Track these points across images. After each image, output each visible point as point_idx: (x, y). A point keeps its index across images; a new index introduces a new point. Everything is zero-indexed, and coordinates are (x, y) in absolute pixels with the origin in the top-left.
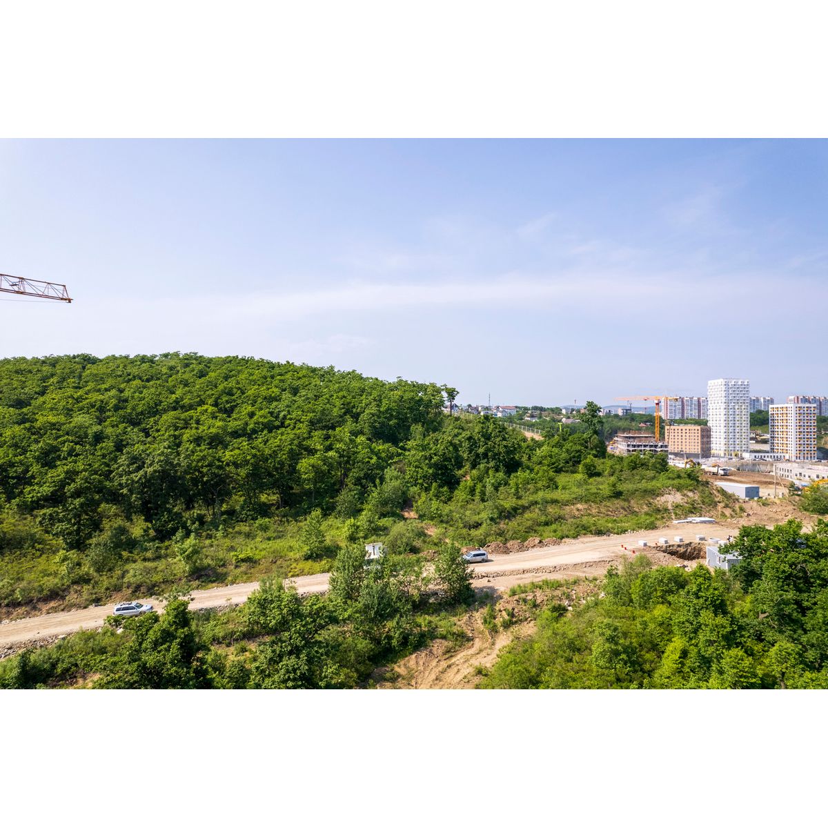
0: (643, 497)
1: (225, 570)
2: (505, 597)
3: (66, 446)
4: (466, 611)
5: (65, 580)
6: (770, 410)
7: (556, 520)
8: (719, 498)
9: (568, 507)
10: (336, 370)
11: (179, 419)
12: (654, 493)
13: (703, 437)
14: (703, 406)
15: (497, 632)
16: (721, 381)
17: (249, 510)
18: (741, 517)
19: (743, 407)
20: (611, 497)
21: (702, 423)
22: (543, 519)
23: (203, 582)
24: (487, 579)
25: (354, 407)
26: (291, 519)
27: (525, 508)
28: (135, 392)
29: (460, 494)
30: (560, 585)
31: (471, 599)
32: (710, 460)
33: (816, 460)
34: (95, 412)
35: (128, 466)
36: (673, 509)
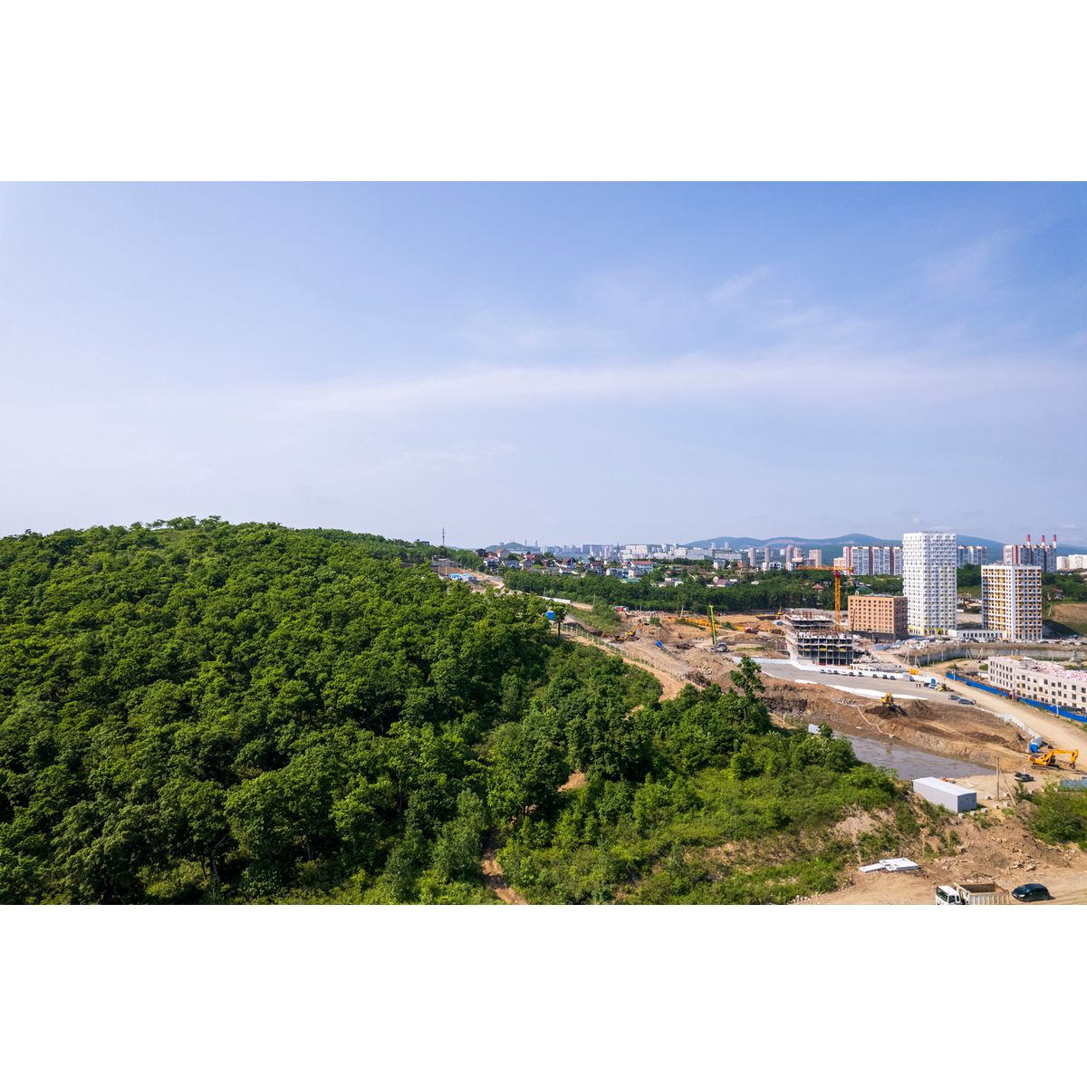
0: (817, 825)
6: (982, 572)
8: (922, 818)
11: (171, 698)
13: (897, 611)
16: (920, 536)
18: (953, 854)
19: (949, 570)
20: (772, 827)
21: (892, 586)
22: (678, 883)
32: (906, 642)
33: (1041, 640)
34: (52, 676)
35: (78, 831)
36: (860, 845)
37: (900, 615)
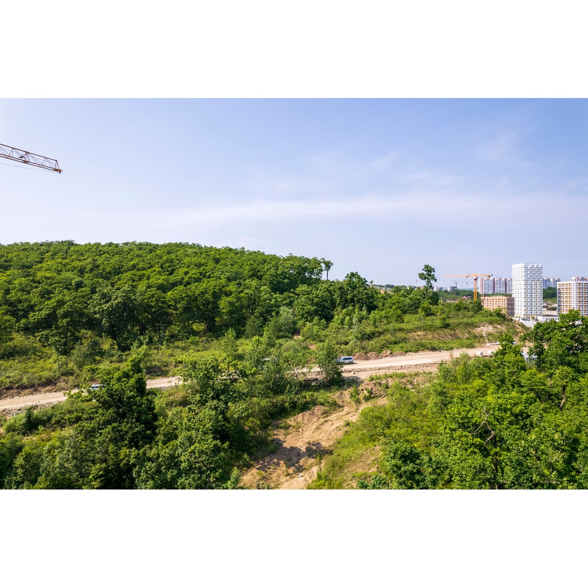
0: (465, 328)
1: (167, 368)
2: (366, 382)
4: (338, 390)
5: (57, 373)
7: (402, 340)
9: (411, 334)
10: (246, 250)
12: (474, 325)
13: (508, 305)
14: (509, 284)
15: (360, 403)
16: (522, 265)
19: (538, 283)
23: (151, 376)
24: (353, 372)
25: (259, 271)
26: (214, 339)
28: (104, 261)
29: (334, 324)
30: (405, 376)
31: (341, 383)
35: (100, 300)
36: (487, 336)
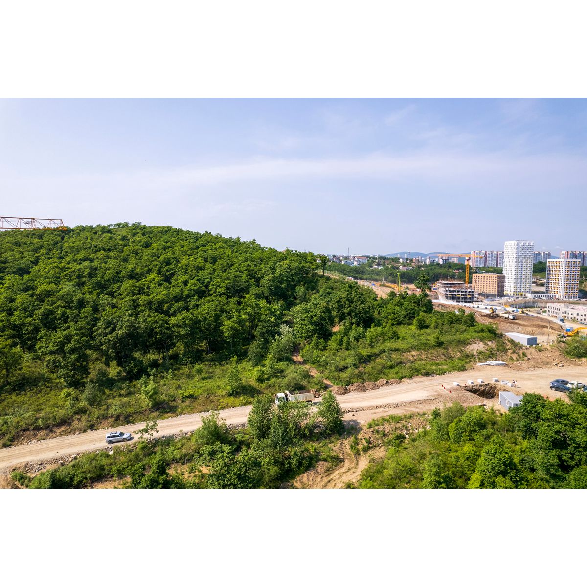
0: (457, 346)
1: (175, 403)
2: (365, 428)
3: (59, 310)
4: (338, 439)
5: (70, 412)
6: (548, 263)
7: (398, 364)
8: (509, 346)
9: (405, 354)
11: (135, 286)
12: (465, 343)
13: (499, 282)
14: (500, 258)
15: (359, 455)
16: (514, 242)
17: (188, 358)
18: (524, 360)
19: (529, 261)
20: (435, 346)
21: (498, 271)
22: (389, 364)
23: (161, 413)
24: (351, 414)
26: (217, 363)
27: (377, 355)
28: (101, 263)
29: (332, 344)
30: (401, 419)
31: (342, 430)
32: (503, 298)
33: (578, 299)
34: (75, 279)
35: (105, 329)
36: (478, 355)
37: (500, 284)
